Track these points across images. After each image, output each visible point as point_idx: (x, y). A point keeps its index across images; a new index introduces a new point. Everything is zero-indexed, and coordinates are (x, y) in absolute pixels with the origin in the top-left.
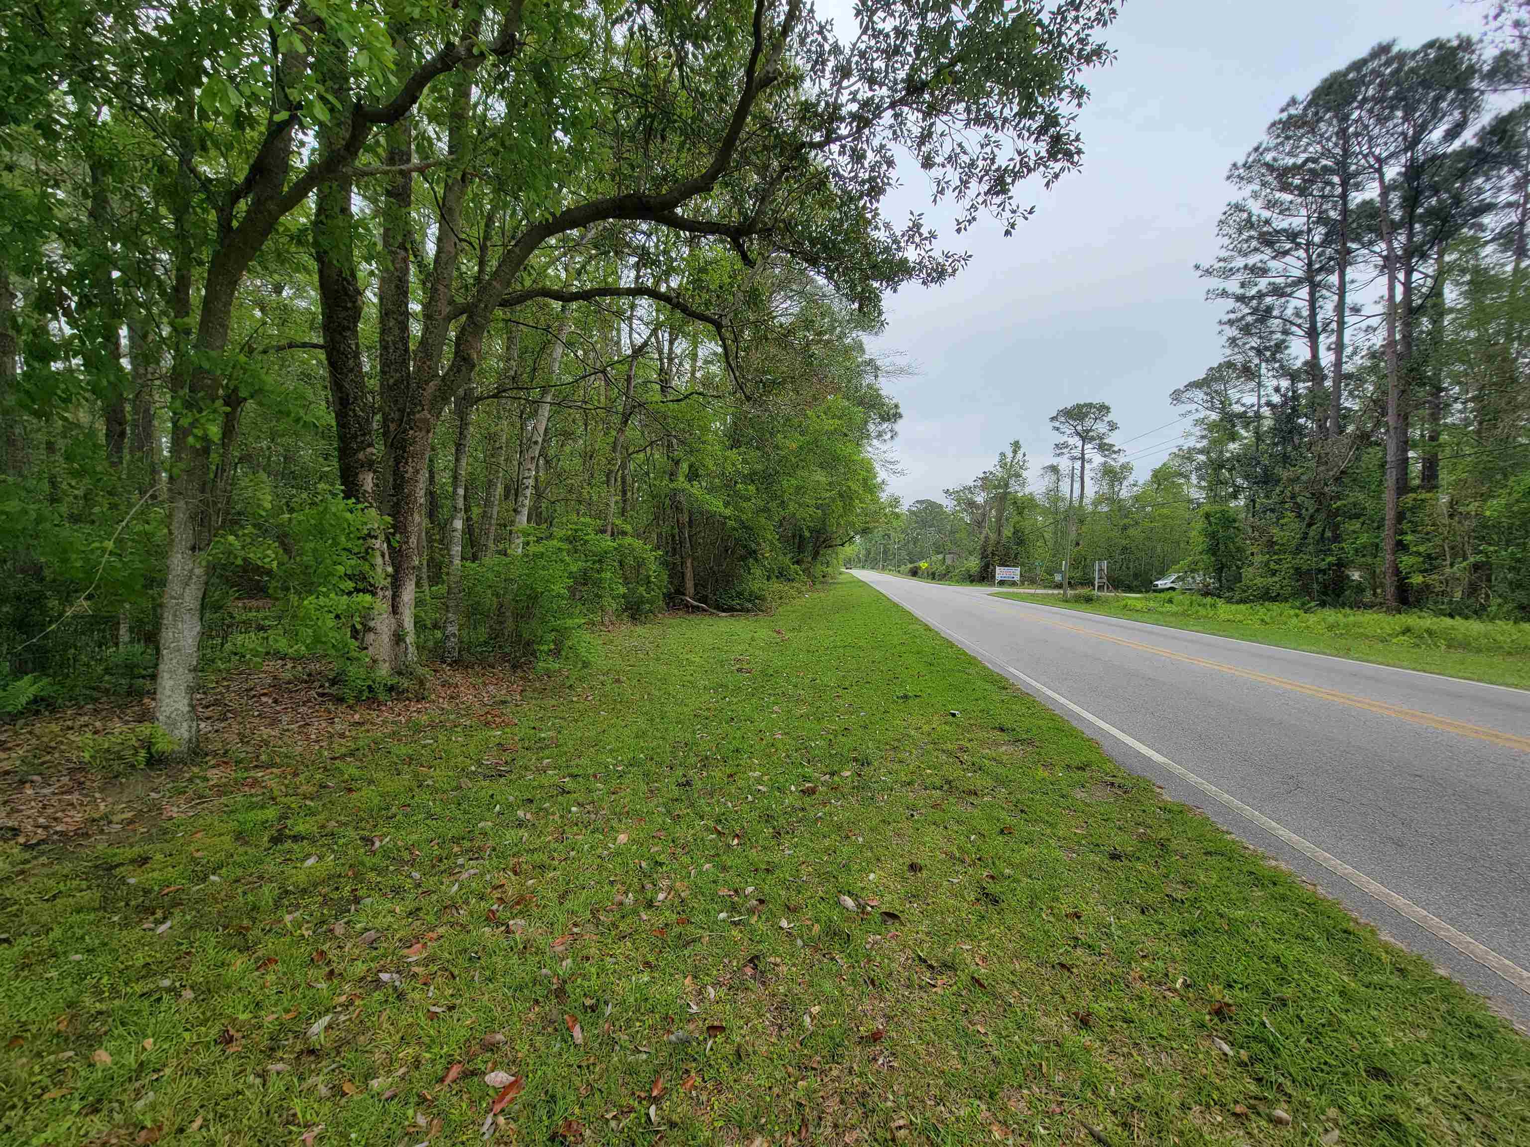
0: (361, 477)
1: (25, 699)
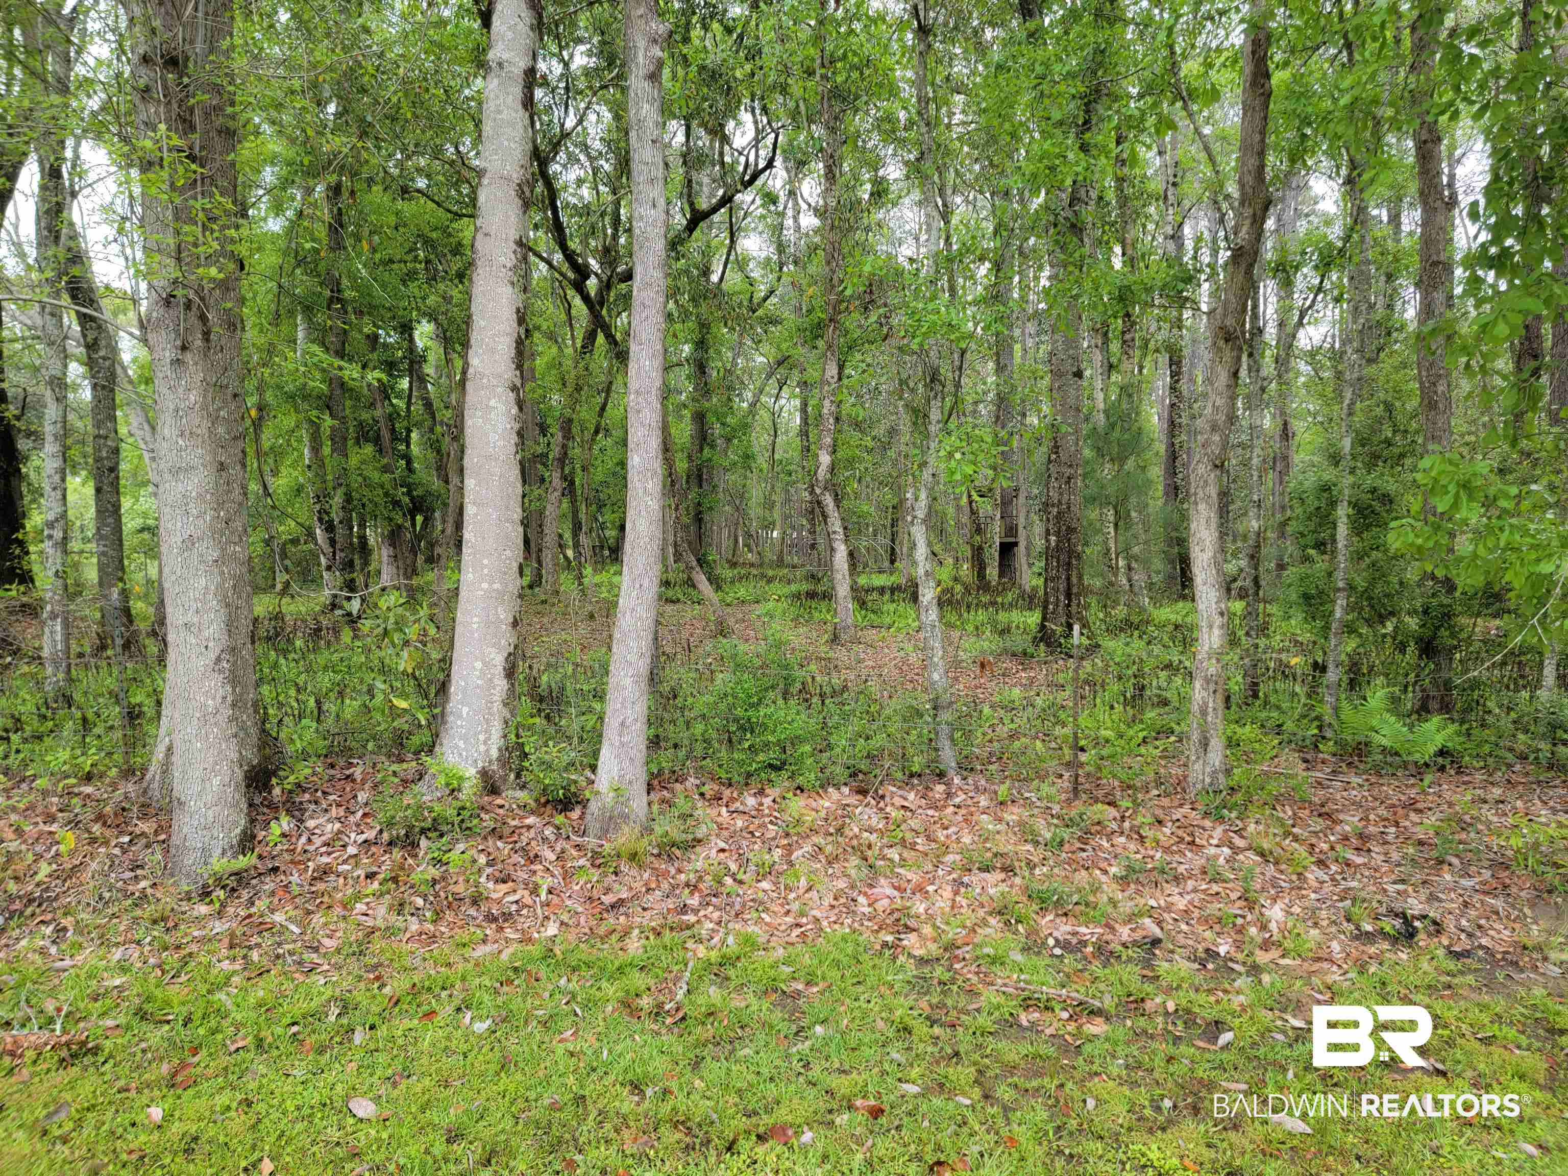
1: (1432, 749)
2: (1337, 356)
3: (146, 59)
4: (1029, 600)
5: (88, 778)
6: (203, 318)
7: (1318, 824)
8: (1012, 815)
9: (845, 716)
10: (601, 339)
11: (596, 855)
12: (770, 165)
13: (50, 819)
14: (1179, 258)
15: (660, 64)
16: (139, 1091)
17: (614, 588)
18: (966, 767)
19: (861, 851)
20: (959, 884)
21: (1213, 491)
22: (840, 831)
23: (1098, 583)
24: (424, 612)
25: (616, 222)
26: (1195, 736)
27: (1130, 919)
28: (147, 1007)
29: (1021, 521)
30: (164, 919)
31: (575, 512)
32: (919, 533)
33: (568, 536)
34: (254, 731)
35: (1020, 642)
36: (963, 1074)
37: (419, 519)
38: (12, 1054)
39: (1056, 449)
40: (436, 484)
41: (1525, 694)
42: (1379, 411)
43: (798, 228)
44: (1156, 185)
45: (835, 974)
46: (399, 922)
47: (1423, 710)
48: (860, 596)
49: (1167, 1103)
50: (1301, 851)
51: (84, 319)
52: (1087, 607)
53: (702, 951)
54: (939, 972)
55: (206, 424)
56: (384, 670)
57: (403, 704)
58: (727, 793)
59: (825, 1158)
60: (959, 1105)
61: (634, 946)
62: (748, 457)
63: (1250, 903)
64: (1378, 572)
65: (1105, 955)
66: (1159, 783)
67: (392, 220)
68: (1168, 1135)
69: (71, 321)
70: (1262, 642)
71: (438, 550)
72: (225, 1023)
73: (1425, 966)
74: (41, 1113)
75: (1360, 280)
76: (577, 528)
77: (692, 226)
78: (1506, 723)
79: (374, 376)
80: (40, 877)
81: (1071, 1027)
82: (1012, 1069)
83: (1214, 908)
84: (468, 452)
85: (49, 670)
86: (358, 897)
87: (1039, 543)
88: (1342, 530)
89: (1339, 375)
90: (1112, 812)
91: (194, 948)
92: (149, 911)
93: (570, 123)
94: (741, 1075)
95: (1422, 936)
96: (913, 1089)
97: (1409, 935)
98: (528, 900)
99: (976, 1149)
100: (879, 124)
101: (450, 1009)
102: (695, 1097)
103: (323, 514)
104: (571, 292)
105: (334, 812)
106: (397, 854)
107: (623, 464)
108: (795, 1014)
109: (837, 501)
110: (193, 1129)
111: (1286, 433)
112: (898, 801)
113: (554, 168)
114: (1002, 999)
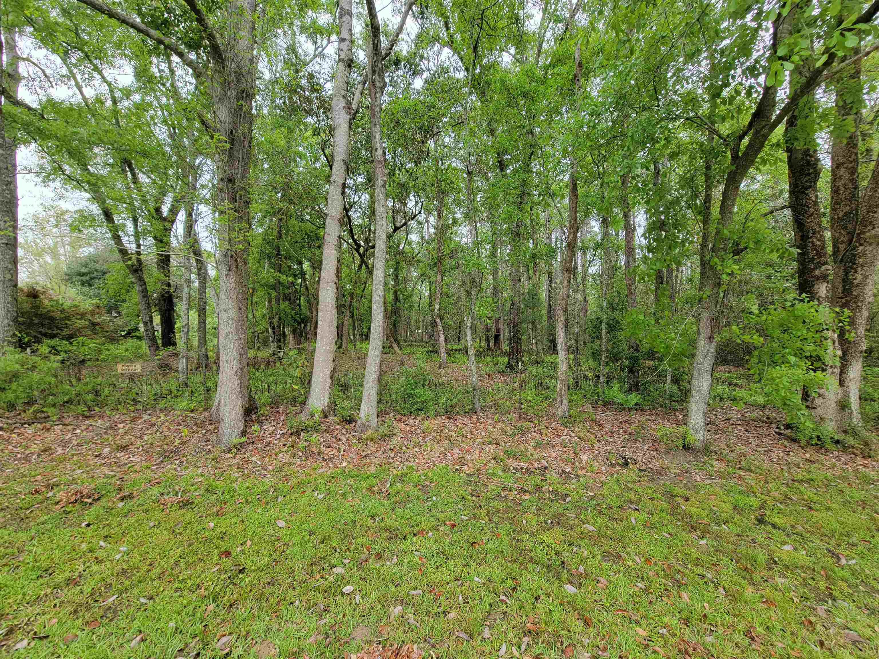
0: (816, 287)
1: (633, 403)
2: (601, 276)
3: (222, 180)
4: (504, 354)
5: (192, 411)
6: (236, 261)
7: (598, 428)
8: (499, 426)
9: (443, 393)
10: (364, 267)
11: (360, 439)
12: (420, 213)
13: (179, 424)
14: (551, 244)
15: (386, 182)
16: (206, 517)
17: (367, 350)
18: (484, 409)
19: (448, 438)
20: (481, 449)
21: (563, 319)
22: (442, 431)
23: (526, 348)
24: (304, 356)
25: (370, 230)
26: (558, 399)
27: (538, 460)
28: (210, 489)
29: (502, 328)
30: (216, 459)
31: (354, 323)
32: (468, 332)
33: (351, 332)
34: (247, 396)
35: (501, 368)
36: (482, 513)
37: (303, 325)
38: (163, 504)
39: (513, 304)
40: (308, 314)
41: (661, 385)
42: (615, 294)
43: (428, 232)
44: (543, 221)
45: (440, 479)
46: (294, 460)
47: (630, 390)
48: (449, 352)
49: (550, 522)
50: (593, 437)
51: (197, 261)
52: (523, 356)
53: (395, 472)
54: (474, 478)
55: (235, 295)
56: (290, 376)
57: (296, 387)
58: (404, 418)
59: (436, 541)
60: (481, 523)
61: (372, 470)
62: (411, 306)
63: (576, 455)
64: (616, 346)
65: (529, 471)
66: (546, 415)
67: (298, 229)
68: (550, 532)
69: (193, 261)
70: (579, 368)
71: (308, 336)
72: (235, 494)
73: (632, 475)
74: (172, 525)
75: (607, 253)
76: (354, 329)
77: (395, 231)
78: (656, 394)
79: (291, 279)
80: (175, 444)
81: (518, 496)
82: (498, 511)
83: (565, 456)
84: (320, 304)
85: (181, 375)
86: (280, 453)
87: (507, 335)
88: (604, 332)
89: (601, 282)
90: (531, 425)
91: (226, 468)
92: (211, 455)
93: (356, 199)
94: (408, 513)
95: (630, 464)
96: (466, 518)
97: (626, 464)
98: (337, 454)
99: (487, 538)
100: (454, 201)
101: (310, 490)
102: (393, 521)
103: (271, 323)
104: (354, 252)
105: (273, 423)
106: (294, 437)
107: (370, 308)
108: (426, 493)
109: (441, 320)
110: (224, 530)
111: (585, 301)
112: (461, 421)
113: (350, 213)
114: (495, 488)
